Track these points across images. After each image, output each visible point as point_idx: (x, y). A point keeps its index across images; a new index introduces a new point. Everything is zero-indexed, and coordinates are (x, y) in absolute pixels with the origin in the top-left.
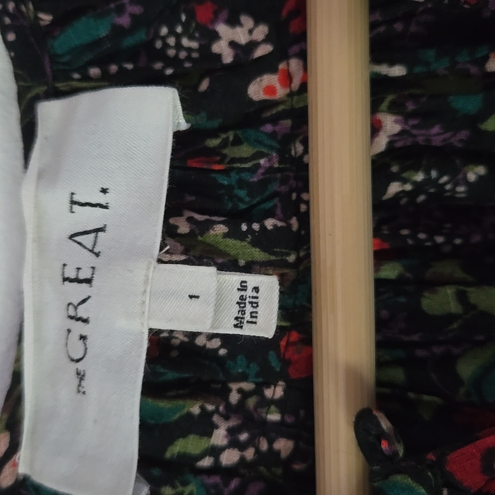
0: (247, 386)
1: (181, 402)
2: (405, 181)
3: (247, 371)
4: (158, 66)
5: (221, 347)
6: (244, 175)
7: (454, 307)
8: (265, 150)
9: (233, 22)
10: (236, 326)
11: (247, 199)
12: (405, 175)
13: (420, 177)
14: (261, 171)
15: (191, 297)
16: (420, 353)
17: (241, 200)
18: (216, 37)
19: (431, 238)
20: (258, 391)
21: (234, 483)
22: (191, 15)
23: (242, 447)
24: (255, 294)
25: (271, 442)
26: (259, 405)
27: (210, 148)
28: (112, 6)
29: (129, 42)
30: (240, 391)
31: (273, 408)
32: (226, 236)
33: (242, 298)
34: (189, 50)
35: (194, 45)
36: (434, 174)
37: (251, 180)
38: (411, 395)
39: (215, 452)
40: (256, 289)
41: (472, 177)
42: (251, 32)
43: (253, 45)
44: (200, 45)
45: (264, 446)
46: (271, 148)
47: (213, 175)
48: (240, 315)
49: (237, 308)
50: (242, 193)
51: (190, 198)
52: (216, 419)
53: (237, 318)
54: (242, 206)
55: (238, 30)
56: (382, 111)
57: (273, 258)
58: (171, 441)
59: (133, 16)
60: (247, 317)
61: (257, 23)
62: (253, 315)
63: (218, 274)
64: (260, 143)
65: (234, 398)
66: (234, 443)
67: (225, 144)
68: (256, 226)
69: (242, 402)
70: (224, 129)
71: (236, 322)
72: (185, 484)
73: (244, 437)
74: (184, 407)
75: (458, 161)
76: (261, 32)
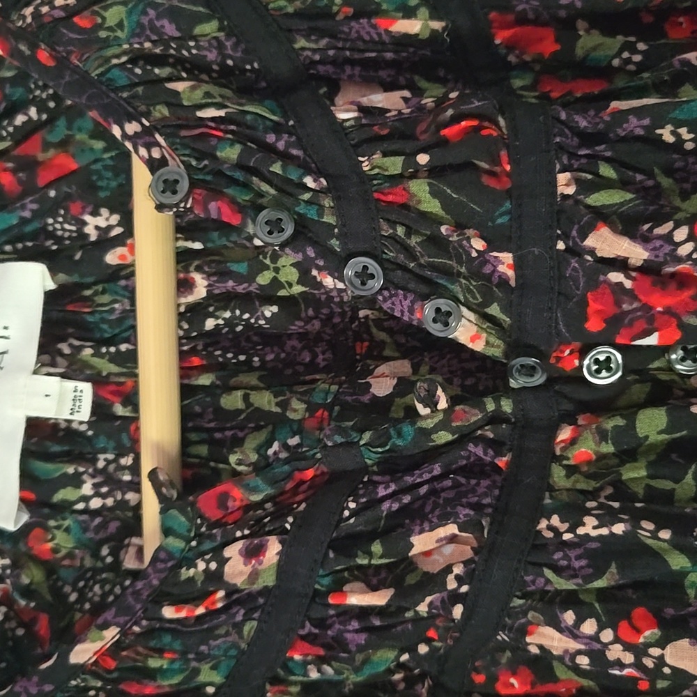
0: (110, 456)
1: (61, 465)
2: (217, 318)
3: (107, 446)
4: (49, 243)
5: (89, 429)
6: (105, 315)
7: (240, 405)
8: (119, 298)
9: (95, 213)
10: (71, 414)
11: (109, 330)
12: (217, 314)
13: (227, 314)
14: (117, 312)
15: (47, 396)
16: (218, 435)
17: (106, 331)
18: (85, 223)
19: (235, 357)
20: (115, 460)
21: (98, 520)
22: (67, 210)
23: (104, 496)
24: (81, 394)
25: (124, 494)
26: (116, 469)
27: (86, 297)
28: (18, 205)
29: (29, 229)
30: (105, 460)
31: (127, 472)
32: (93, 355)
33: (75, 396)
34: (70, 231)
35: (74, 228)
36: (238, 312)
37: (110, 318)
38: (212, 464)
39: (86, 499)
40: (81, 391)
41: (268, 314)
42: (107, 219)
43: (110, 228)
44: (77, 228)
45: (119, 497)
46: (124, 296)
47: (84, 316)
48: (73, 407)
49: (72, 403)
50: (105, 326)
51: (71, 330)
52: (85, 477)
53: (72, 409)
54: (107, 335)
55: (99, 218)
56: (192, 272)
57: (125, 370)
58: (56, 491)
59: (32, 211)
60: (77, 409)
61: (112, 213)
62: (79, 407)
63: (61, 381)
64: (116, 293)
65: (101, 464)
66: (97, 494)
67: (96, 294)
68: (112, 349)
69: (105, 468)
70: (95, 283)
71: (71, 411)
72: (64, 519)
73: (104, 490)
74: (63, 468)
75: (257, 303)
76: (115, 219)
